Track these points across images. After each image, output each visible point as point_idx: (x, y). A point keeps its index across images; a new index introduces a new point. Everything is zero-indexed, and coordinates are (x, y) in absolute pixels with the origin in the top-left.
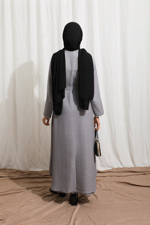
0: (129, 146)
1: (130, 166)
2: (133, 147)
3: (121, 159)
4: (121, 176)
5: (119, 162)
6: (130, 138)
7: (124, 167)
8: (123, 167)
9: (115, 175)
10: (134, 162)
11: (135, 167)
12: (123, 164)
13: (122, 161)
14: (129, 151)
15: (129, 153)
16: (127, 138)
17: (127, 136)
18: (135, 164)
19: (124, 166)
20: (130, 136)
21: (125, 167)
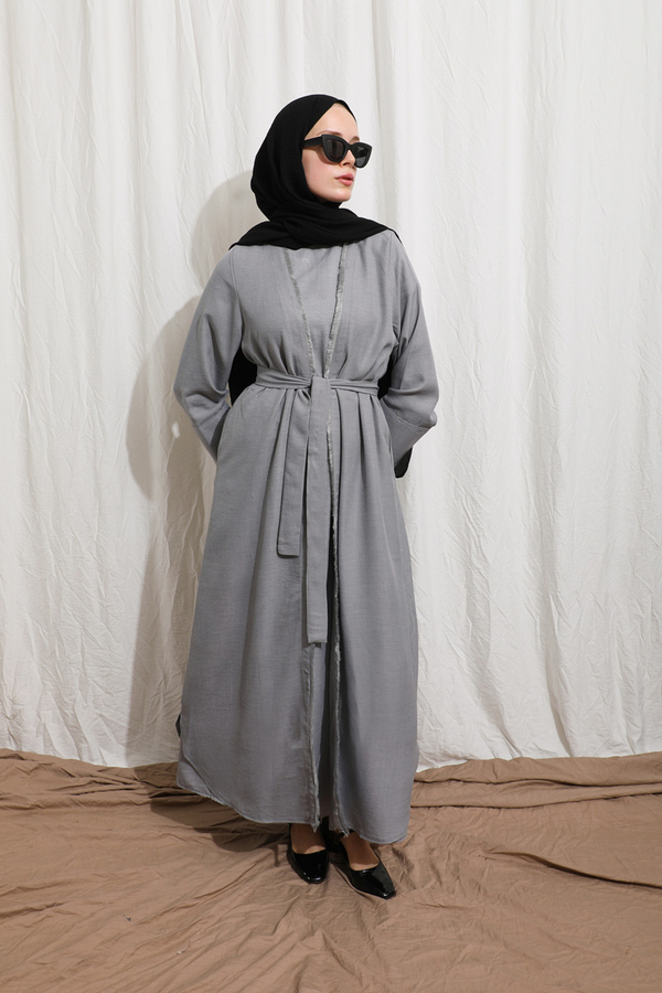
0: (547, 661)
1: (547, 752)
2: (563, 671)
3: (508, 723)
4: (508, 806)
5: (499, 734)
6: (554, 630)
7: (522, 758)
8: (517, 756)
9: (482, 804)
10: (568, 734)
11: (572, 760)
12: (516, 745)
13: (511, 732)
14: (546, 685)
15: (544, 691)
16: (538, 628)
17: (538, 620)
18: (572, 746)
19: (520, 752)
20: (556, 623)
21: (525, 755)
